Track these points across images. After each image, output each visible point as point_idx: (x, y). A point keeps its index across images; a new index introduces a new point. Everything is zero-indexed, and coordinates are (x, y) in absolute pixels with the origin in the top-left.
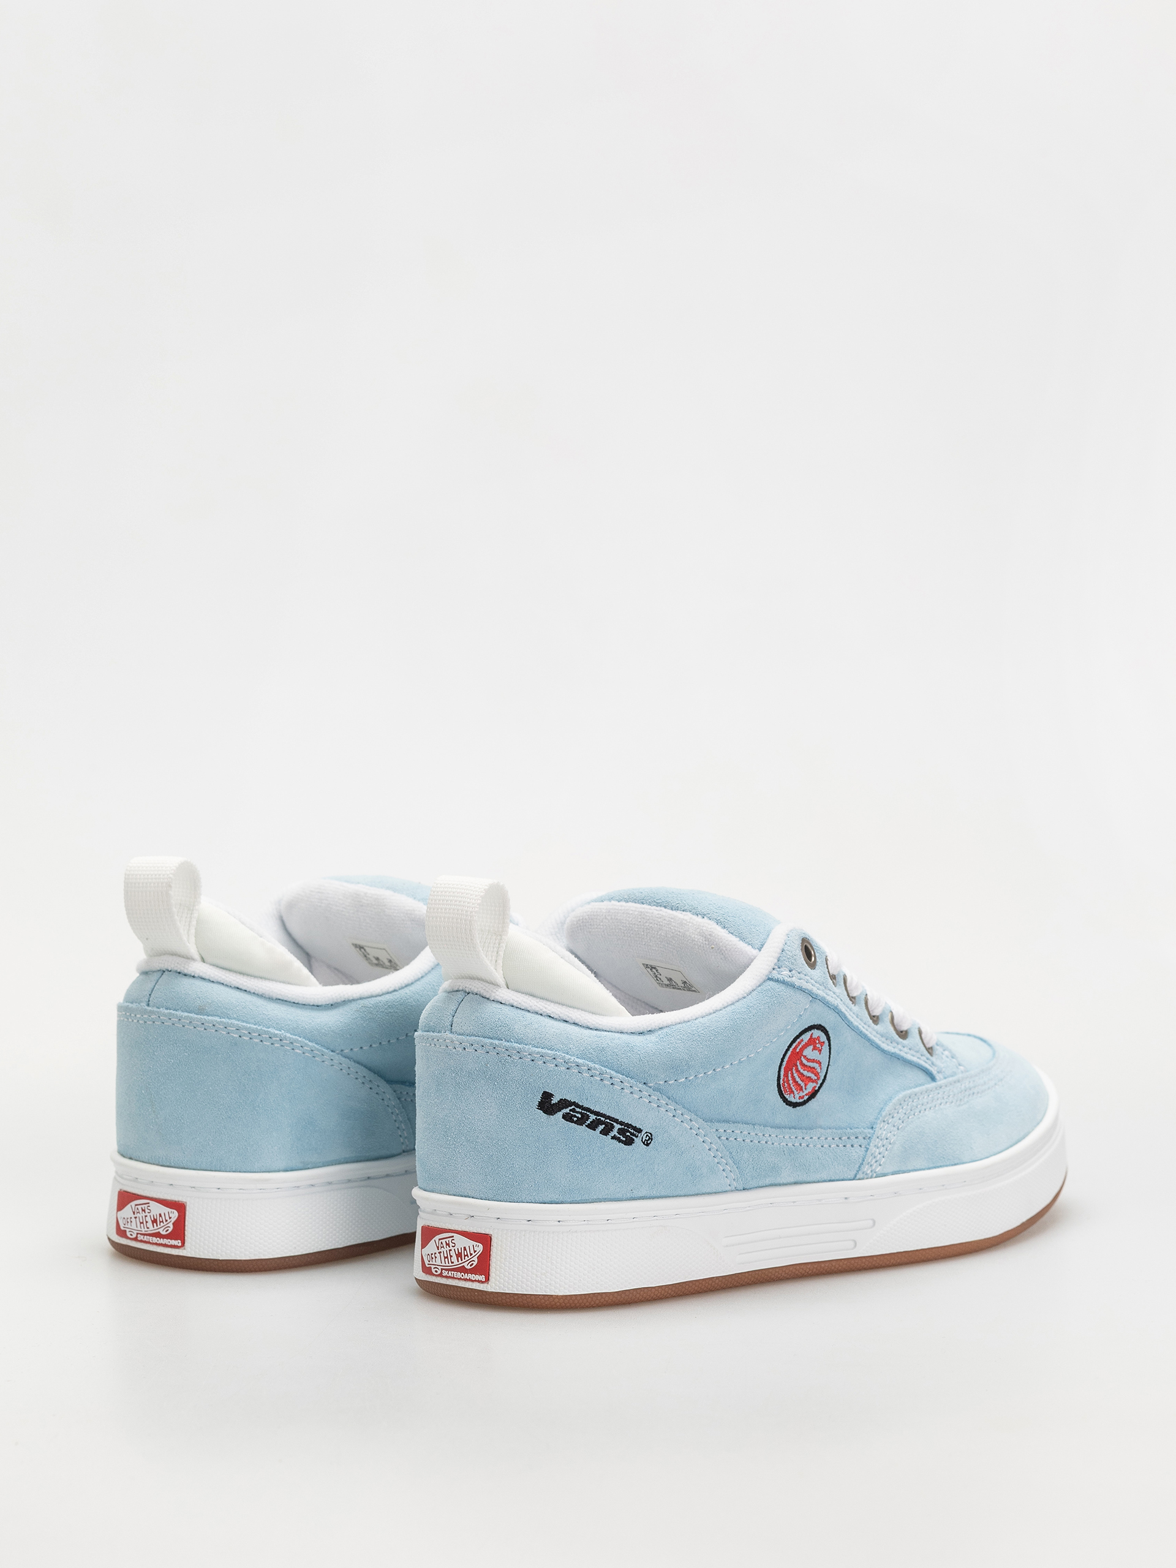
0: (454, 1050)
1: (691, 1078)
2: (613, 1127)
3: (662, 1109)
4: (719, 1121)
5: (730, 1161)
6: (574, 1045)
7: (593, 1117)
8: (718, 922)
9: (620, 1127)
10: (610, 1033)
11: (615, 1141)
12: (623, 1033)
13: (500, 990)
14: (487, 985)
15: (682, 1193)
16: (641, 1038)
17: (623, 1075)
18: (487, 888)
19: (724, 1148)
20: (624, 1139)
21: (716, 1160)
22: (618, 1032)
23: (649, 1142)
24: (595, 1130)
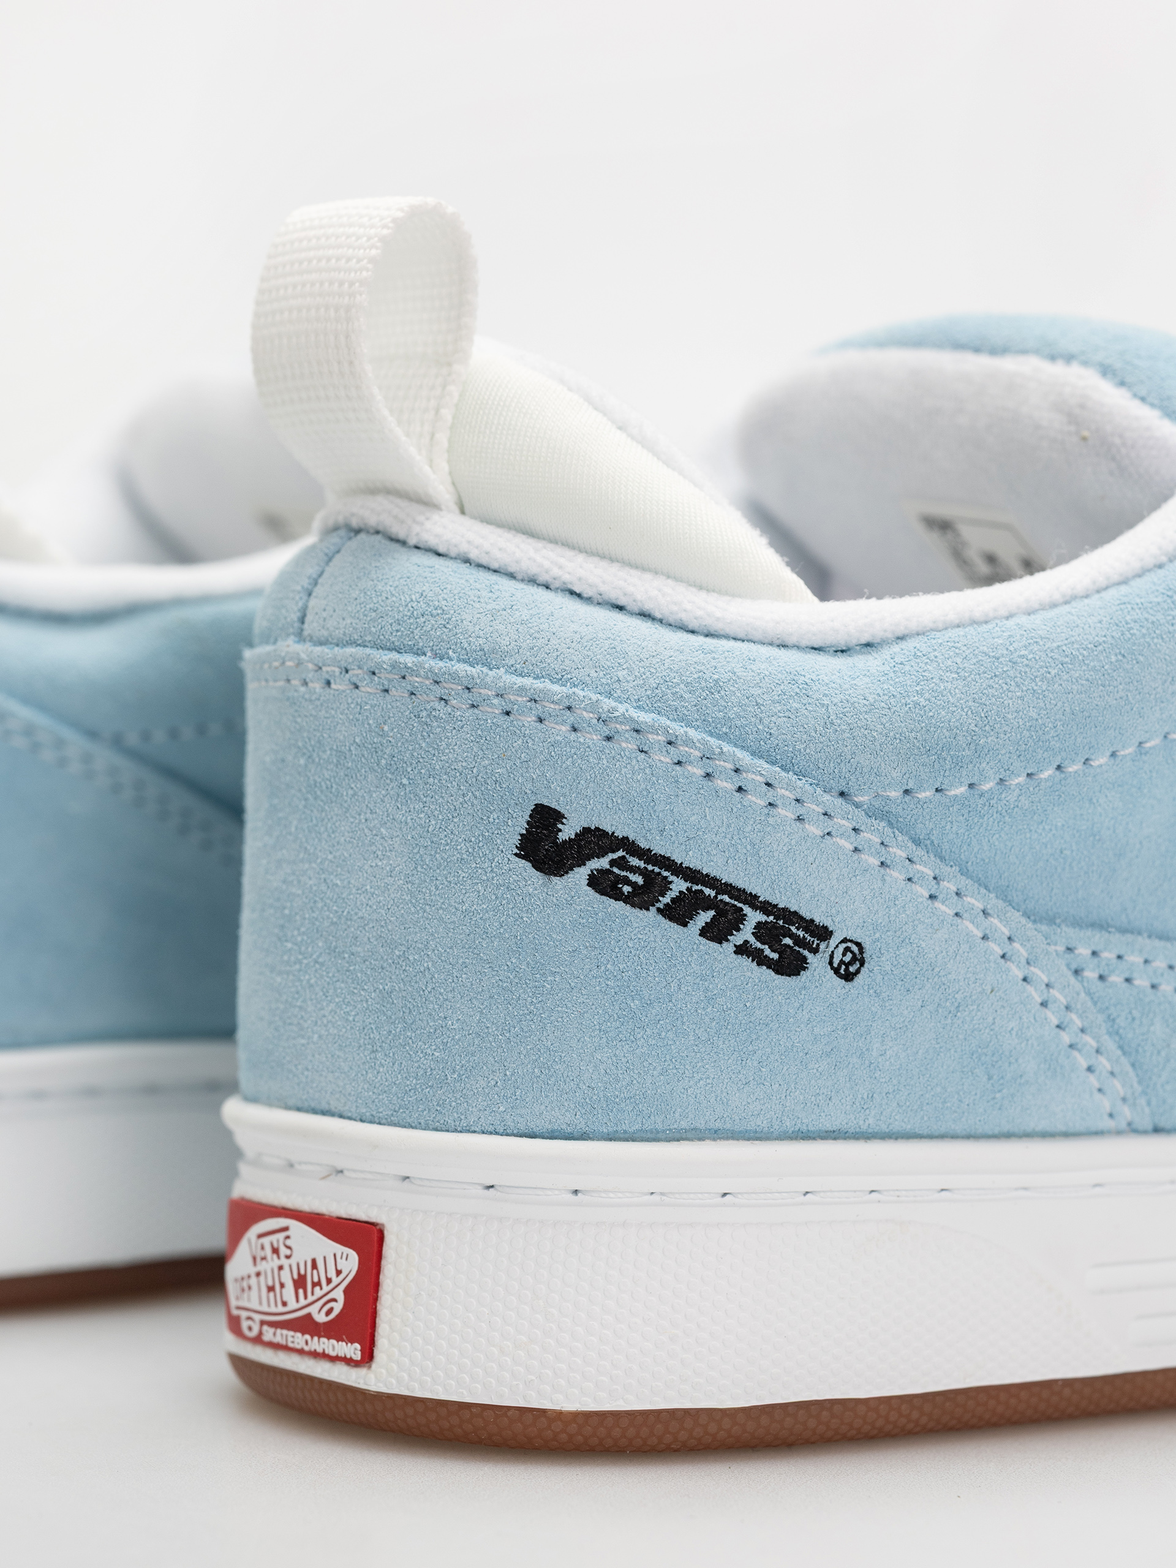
0: (303, 689)
1: (986, 787)
2: (741, 918)
3: (895, 874)
4: (1077, 923)
5: (1110, 1044)
6: (630, 670)
7: (679, 885)
8: (1106, 371)
9: (762, 918)
10: (746, 645)
11: (746, 962)
12: (784, 646)
13: (436, 517)
14: (404, 503)
15: (958, 1128)
16: (840, 662)
17: (773, 763)
18: (400, 214)
19: (1089, 1004)
20: (775, 956)
21: (1066, 1038)
22: (771, 644)
23: (852, 969)
24: (685, 925)
